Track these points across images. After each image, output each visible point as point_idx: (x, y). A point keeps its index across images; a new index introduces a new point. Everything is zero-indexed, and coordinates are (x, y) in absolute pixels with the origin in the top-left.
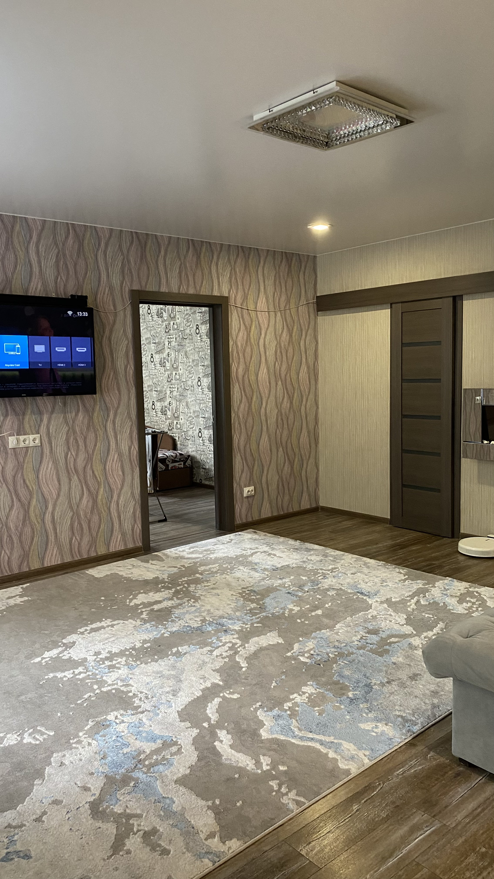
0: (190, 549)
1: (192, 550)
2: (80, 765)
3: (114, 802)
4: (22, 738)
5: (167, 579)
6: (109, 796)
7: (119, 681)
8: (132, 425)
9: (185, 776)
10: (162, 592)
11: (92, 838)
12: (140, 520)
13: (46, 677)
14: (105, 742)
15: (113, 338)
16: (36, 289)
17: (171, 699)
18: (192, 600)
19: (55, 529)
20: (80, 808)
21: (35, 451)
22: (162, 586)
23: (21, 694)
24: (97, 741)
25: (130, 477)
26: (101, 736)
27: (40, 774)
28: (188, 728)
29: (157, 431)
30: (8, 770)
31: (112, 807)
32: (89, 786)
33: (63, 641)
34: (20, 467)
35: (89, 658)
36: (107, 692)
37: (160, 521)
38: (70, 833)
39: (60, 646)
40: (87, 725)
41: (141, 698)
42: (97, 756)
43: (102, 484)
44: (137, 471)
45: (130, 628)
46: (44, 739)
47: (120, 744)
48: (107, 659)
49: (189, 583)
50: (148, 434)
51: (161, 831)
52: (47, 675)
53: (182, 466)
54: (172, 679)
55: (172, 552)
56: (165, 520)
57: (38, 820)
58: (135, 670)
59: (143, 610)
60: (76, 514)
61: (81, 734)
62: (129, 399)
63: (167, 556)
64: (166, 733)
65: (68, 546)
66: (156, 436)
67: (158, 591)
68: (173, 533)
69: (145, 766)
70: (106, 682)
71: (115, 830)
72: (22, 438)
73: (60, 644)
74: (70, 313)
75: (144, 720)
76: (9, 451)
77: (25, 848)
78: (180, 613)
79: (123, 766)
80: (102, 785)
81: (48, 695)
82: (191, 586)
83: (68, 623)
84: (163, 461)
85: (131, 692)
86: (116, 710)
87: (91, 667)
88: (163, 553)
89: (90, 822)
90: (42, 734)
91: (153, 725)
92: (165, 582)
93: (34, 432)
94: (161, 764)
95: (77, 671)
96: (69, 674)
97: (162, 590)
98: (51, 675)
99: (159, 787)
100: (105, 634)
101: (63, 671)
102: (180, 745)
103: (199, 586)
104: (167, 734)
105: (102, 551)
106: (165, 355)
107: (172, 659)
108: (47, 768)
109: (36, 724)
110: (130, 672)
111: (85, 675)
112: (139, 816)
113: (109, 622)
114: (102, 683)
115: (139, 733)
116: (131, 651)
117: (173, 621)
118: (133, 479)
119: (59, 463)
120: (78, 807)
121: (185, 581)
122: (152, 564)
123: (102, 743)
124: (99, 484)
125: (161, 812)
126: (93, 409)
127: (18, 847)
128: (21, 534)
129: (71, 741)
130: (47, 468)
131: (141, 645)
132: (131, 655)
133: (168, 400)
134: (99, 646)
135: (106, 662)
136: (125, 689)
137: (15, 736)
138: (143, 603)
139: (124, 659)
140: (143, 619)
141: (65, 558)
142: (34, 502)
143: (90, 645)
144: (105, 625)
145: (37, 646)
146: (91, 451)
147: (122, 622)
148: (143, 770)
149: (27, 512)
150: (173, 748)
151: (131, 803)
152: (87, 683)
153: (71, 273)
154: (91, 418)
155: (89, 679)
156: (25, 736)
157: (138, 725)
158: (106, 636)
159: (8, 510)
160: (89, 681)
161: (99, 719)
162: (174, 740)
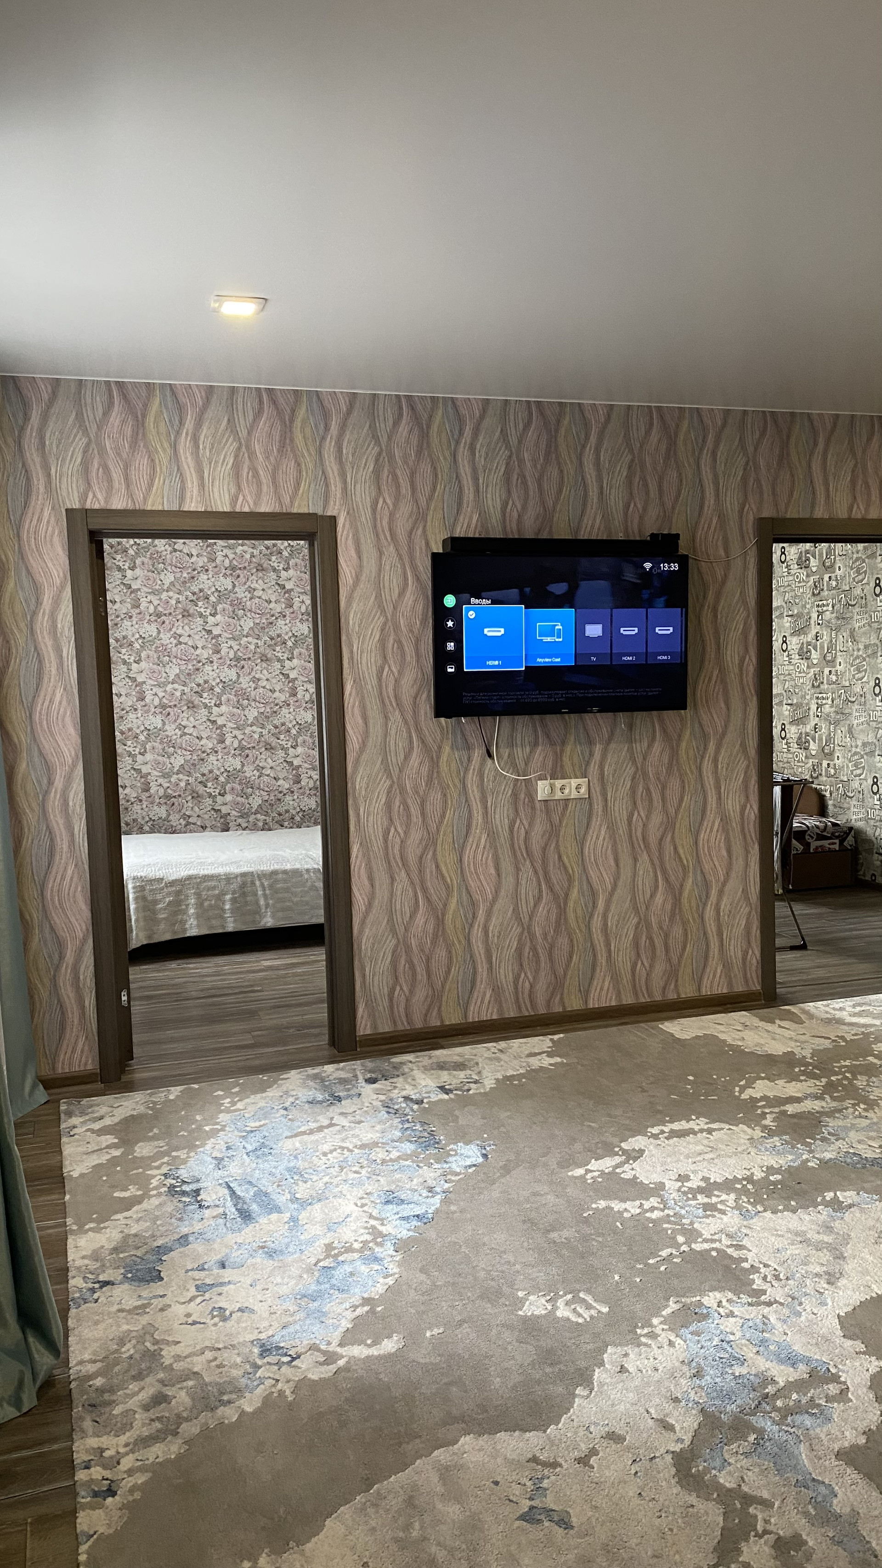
0: (854, 1006)
1: (858, 1009)
2: (656, 1379)
3: (718, 1463)
4: (555, 1308)
5: (811, 1058)
6: (708, 1451)
7: (724, 1236)
8: (748, 766)
9: (854, 1448)
10: (801, 1081)
11: (680, 1521)
12: (759, 942)
13: (594, 1206)
14: (699, 1346)
15: (720, 609)
16: (593, 527)
17: (823, 1288)
18: (862, 1106)
19: (608, 944)
20: (657, 1460)
21: (579, 805)
22: (800, 1070)
23: (553, 1229)
24: (685, 1342)
25: (741, 862)
26: (692, 1333)
27: (584, 1378)
28: (860, 1353)
29: (793, 778)
30: (531, 1359)
31: (714, 1472)
32: (672, 1421)
33: (623, 1145)
34: (553, 832)
35: (668, 1184)
36: (700, 1253)
37: (793, 948)
38: (639, 1502)
39: (617, 1154)
40: (667, 1306)
41: (766, 1277)
42: (685, 1368)
43: (691, 871)
44: (755, 850)
45: (742, 1141)
46: (592, 1317)
47: (727, 1356)
48: (700, 1190)
49: (855, 1071)
50: (777, 783)
51: (811, 1543)
52: (596, 1203)
53: (837, 847)
54: (825, 1250)
55: (820, 1008)
56: (803, 947)
57: (584, 1461)
58: (754, 1220)
59: (767, 1111)
60: (644, 923)
61: (655, 1321)
62: (745, 719)
63: (811, 1016)
64: (816, 1355)
65: (629, 976)
66: (791, 787)
67: (794, 1078)
68: (821, 973)
69: (775, 1409)
70: (701, 1235)
71: (720, 1519)
72: (558, 783)
73: (617, 1149)
74: (648, 565)
75: (773, 1319)
76: (538, 805)
77: (561, 1507)
78: (839, 1127)
79: (734, 1398)
80: (696, 1426)
81: (598, 1239)
82: (859, 1077)
83: (630, 1114)
84: (800, 835)
85: (746, 1260)
86: (721, 1289)
87: (673, 1202)
88: (801, 1009)
89: (675, 1491)
90: (589, 1307)
91: (790, 1334)
92: (807, 1065)
93: (578, 774)
94: (807, 1413)
95: (647, 1205)
96: (632, 1208)
97: (802, 1078)
98: (602, 1204)
99: (803, 1455)
100: (696, 1144)
101: (623, 1200)
102: (845, 1383)
103: (874, 1079)
104: (817, 1357)
105: (687, 991)
106: (810, 637)
107: (825, 1213)
108: (597, 1370)
109: (578, 1287)
110: (745, 1223)
111: (662, 1214)
112: (766, 1504)
113: (701, 1123)
114: (692, 1234)
115: (763, 1342)
116: (745, 1183)
117: (824, 1140)
118: (747, 865)
119: (618, 829)
120: (652, 1455)
121: (846, 1066)
122: (780, 1026)
123: (695, 1348)
124: (685, 869)
125: (810, 1506)
126: (680, 736)
127: (550, 1502)
128: (552, 947)
129: (639, 1331)
130: (597, 838)
131: (763, 1175)
132: (745, 1191)
133: (813, 721)
134: (685, 1167)
135: (699, 1197)
136: (735, 1254)
137: (543, 1300)
138: (764, 1098)
139: (733, 1196)
140: (765, 1128)
141: (623, 997)
142: (574, 894)
143: (669, 1160)
144: (697, 1128)
145: (578, 1146)
146: (672, 811)
147: (727, 1127)
148: (773, 1415)
149: (562, 911)
150: (831, 1386)
151: (750, 1473)
152: (667, 1229)
153: (652, 495)
154: (674, 753)
155: (669, 1222)
156: (558, 1304)
157: (761, 1326)
158: (698, 1148)
159: (532, 904)
160: (670, 1226)
161: (688, 1301)
162: (833, 1371)
